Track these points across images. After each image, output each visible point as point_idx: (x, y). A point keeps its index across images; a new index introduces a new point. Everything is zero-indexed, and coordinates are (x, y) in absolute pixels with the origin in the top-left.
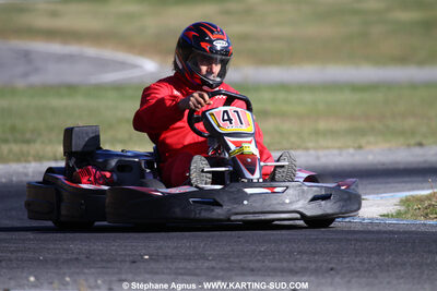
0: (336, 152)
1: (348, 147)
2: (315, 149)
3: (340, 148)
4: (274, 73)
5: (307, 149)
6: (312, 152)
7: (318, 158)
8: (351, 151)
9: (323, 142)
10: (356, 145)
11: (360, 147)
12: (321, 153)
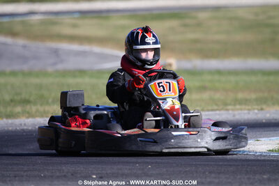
0: (246, 112)
1: (254, 109)
2: (233, 110)
3: (249, 110)
5: (227, 110)
6: (230, 112)
7: (234, 116)
8: (256, 111)
9: (238, 107)
10: (259, 108)
11: (262, 109)
12: (236, 112)
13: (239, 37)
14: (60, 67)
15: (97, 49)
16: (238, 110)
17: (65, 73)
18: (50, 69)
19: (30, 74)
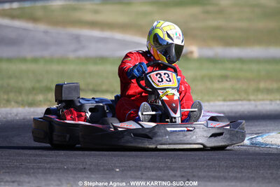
0: (268, 102)
1: (276, 100)
2: (254, 100)
3: (271, 100)
4: (235, 52)
5: (249, 100)
6: (253, 102)
7: (256, 106)
8: (278, 102)
9: (260, 97)
12: (258, 103)
13: (261, 24)
14: (82, 53)
15: (118, 35)
16: (260, 100)
17: (86, 60)
18: (72, 56)
19: (50, 61)
